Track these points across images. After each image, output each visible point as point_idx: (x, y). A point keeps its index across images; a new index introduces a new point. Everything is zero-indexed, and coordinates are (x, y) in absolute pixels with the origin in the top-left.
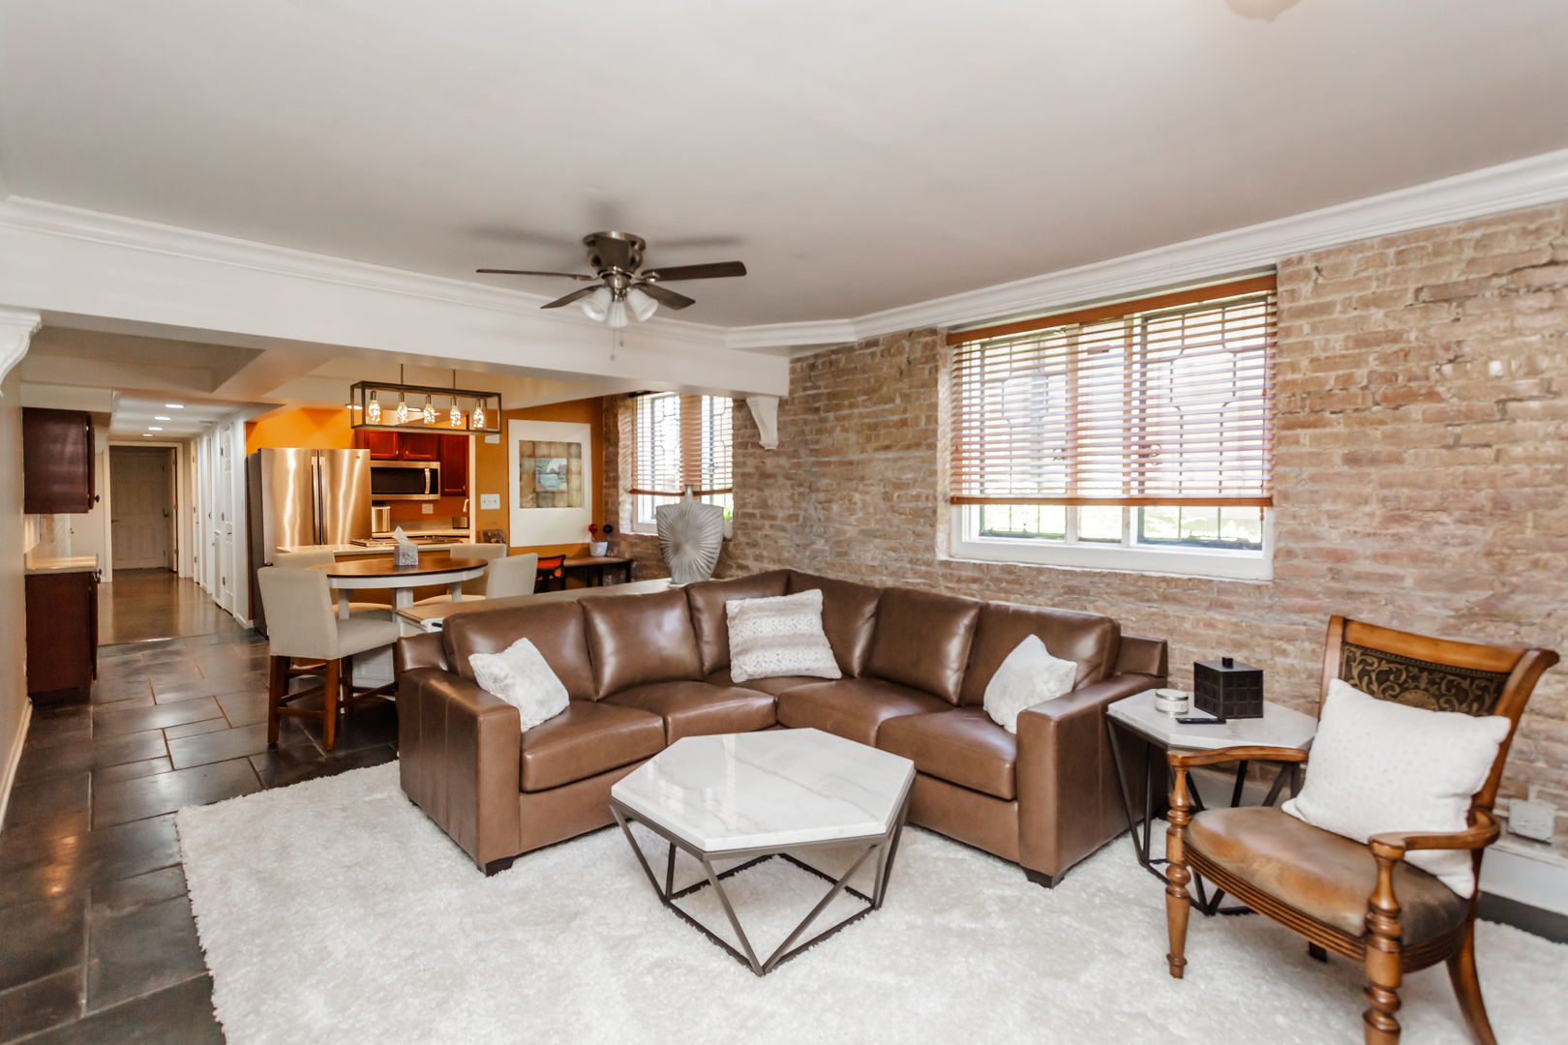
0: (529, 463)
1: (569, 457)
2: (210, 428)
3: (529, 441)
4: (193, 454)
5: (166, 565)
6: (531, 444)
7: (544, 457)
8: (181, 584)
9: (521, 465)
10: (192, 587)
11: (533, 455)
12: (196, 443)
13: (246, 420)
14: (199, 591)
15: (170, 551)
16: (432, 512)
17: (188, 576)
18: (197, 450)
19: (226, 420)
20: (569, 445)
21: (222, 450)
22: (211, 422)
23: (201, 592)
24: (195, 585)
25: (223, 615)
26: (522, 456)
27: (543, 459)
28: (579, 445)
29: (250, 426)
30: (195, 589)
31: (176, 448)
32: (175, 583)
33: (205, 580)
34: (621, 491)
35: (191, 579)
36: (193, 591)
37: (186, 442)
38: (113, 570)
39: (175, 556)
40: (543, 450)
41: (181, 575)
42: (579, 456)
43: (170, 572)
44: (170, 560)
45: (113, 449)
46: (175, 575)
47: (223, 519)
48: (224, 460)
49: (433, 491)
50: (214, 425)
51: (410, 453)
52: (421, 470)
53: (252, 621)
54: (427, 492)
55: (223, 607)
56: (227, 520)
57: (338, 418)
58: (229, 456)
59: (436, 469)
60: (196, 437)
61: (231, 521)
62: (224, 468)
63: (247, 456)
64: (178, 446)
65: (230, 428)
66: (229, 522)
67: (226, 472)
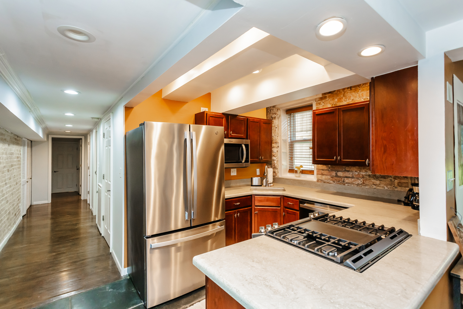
4: (88, 141)
5: (77, 191)
10: (87, 205)
12: (90, 135)
13: (125, 103)
14: (89, 212)
15: (79, 184)
16: (236, 175)
17: (85, 198)
18: (90, 139)
19: (108, 113)
21: (104, 134)
22: (98, 119)
29: (128, 109)
31: (81, 139)
35: (87, 201)
37: (86, 135)
39: (80, 187)
41: (83, 198)
44: (79, 189)
47: (104, 179)
48: (106, 140)
49: (247, 161)
50: (100, 119)
51: (232, 133)
52: (240, 146)
53: (126, 269)
54: (243, 161)
55: (102, 235)
56: (107, 180)
57: (185, 107)
58: (110, 137)
59: (248, 145)
60: (90, 131)
61: (110, 181)
62: (105, 145)
63: (126, 133)
64: (83, 138)
65: (111, 118)
66: (108, 181)
67: (107, 148)
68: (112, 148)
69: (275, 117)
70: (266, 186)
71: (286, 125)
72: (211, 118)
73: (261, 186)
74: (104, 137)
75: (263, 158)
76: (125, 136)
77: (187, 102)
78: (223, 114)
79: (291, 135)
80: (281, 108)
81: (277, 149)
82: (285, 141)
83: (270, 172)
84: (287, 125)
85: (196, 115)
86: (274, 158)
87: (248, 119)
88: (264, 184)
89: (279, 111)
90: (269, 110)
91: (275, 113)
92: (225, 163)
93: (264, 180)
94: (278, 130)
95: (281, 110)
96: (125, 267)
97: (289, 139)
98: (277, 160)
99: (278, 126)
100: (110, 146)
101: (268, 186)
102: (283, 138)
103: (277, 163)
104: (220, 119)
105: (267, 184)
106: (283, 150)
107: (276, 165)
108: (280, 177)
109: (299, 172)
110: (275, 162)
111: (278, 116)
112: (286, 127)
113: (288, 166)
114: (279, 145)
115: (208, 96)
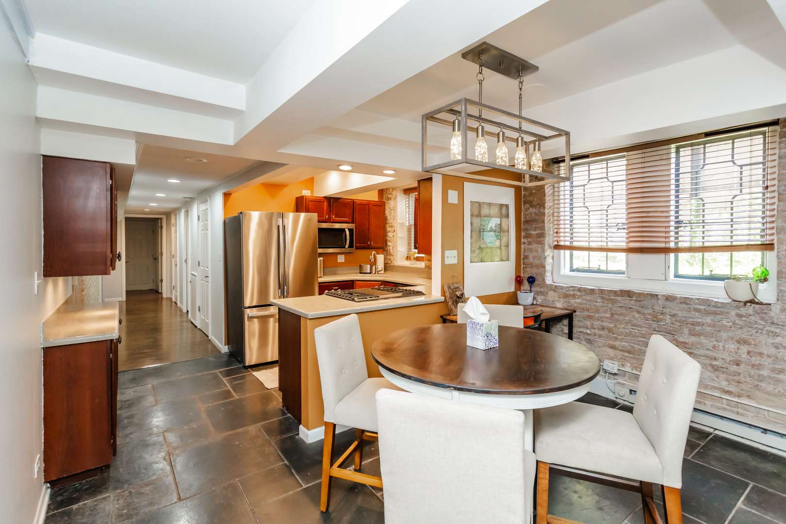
0: (477, 221)
1: (501, 216)
2: (189, 202)
3: (477, 202)
4: (173, 221)
5: (154, 288)
6: (478, 204)
7: (486, 216)
8: (164, 303)
9: (471, 224)
11: (479, 215)
12: (175, 215)
13: (224, 191)
14: (176, 309)
15: (157, 280)
16: (344, 261)
17: (169, 296)
18: (176, 219)
19: (204, 194)
20: (501, 206)
21: (199, 216)
22: (191, 198)
23: (178, 310)
24: (174, 304)
25: (198, 333)
26: (472, 215)
27: (485, 219)
28: (507, 206)
29: (227, 195)
30: (173, 308)
31: (161, 219)
32: (160, 302)
33: (181, 302)
34: (547, 247)
35: (171, 299)
36: (171, 310)
37: (168, 214)
38: (126, 291)
39: (160, 283)
40: (485, 211)
41: (164, 296)
42: (507, 216)
43: (156, 292)
44: (157, 286)
45: (128, 220)
46: (160, 296)
47: (199, 266)
48: (201, 223)
49: (351, 246)
50: (192, 199)
51: (335, 217)
52: (343, 230)
53: (227, 346)
54: (347, 247)
55: (198, 327)
56: (203, 266)
57: (285, 191)
58: (207, 221)
59: (353, 229)
60: (176, 211)
61: (207, 268)
62: (200, 229)
63: (225, 219)
64: (164, 217)
65: (208, 200)
66: (205, 268)
67: (202, 232)
68: (209, 232)
69: (391, 198)
70: (375, 273)
71: (403, 206)
72: (310, 202)
73: (370, 273)
74: (199, 220)
75: (372, 243)
76: (224, 221)
77: (287, 186)
78: (325, 197)
79: (409, 217)
80: (397, 188)
81: (393, 234)
82: (402, 225)
83: (380, 258)
84: (405, 207)
85: (297, 198)
86: (389, 244)
87: (354, 201)
88: (374, 272)
89: (394, 190)
90: (381, 192)
91: (391, 194)
92: (319, 248)
93: (374, 268)
94: (394, 212)
95: (397, 189)
96: (225, 345)
97: (408, 222)
98: (392, 246)
99: (395, 208)
100: (207, 230)
101: (378, 273)
102: (399, 221)
103: (393, 249)
104: (321, 203)
105: (377, 272)
106: (399, 235)
107: (391, 251)
108: (396, 265)
109: (412, 258)
110: (391, 248)
111: (394, 196)
112: (404, 209)
113: (406, 252)
114: (395, 230)
115: (312, 180)
